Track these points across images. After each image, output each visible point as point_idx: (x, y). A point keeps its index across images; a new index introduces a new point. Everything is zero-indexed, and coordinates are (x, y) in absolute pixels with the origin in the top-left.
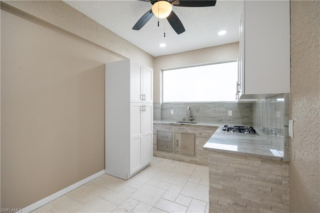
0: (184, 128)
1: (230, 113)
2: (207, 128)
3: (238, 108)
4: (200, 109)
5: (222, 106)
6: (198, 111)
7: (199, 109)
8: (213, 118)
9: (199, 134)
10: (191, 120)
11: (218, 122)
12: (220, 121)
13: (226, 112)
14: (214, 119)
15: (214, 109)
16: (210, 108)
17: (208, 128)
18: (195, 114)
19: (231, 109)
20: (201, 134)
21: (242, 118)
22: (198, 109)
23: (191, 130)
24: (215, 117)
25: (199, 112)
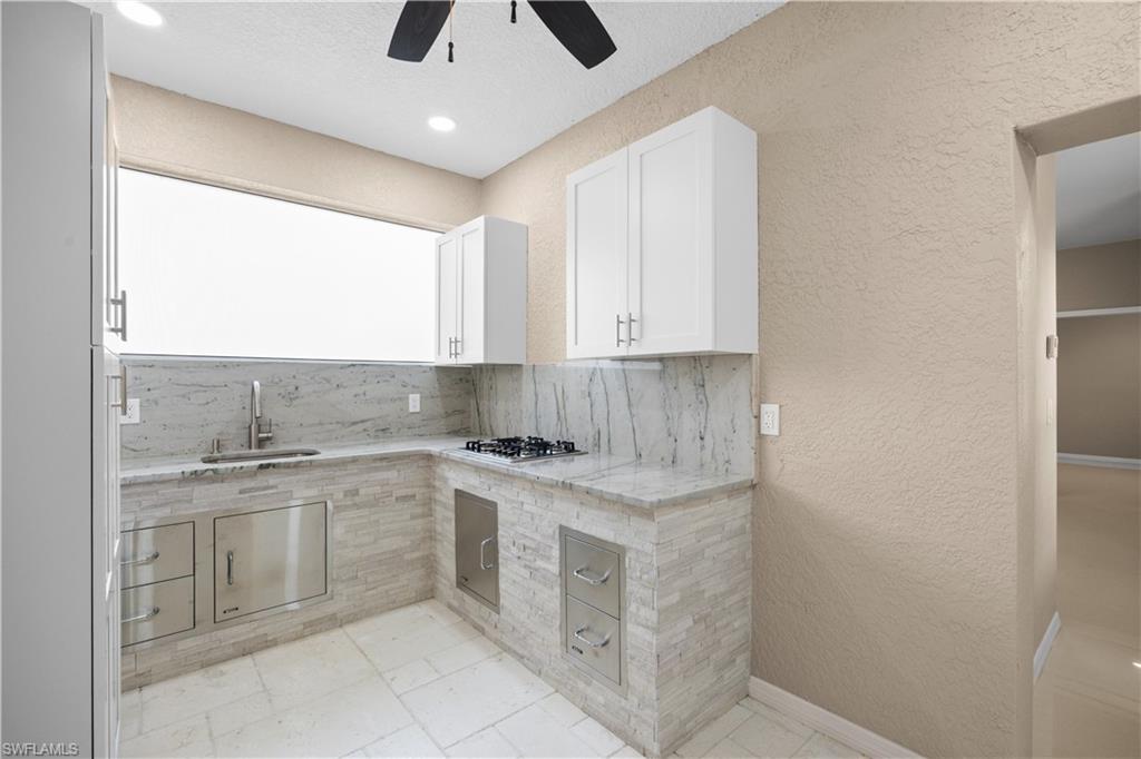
0: (272, 482)
1: (414, 403)
2: (378, 464)
3: (437, 385)
4: (303, 390)
5: (388, 378)
6: (291, 397)
7: (297, 388)
8: (354, 423)
9: (346, 494)
10: (261, 443)
11: (376, 437)
12: (380, 434)
13: (400, 399)
14: (360, 427)
15: (360, 390)
16: (345, 387)
17: (384, 464)
18: (276, 412)
19: (415, 388)
20: (356, 492)
21: (448, 415)
22: (291, 389)
23: (307, 487)
24: (362, 421)
25: (295, 403)
